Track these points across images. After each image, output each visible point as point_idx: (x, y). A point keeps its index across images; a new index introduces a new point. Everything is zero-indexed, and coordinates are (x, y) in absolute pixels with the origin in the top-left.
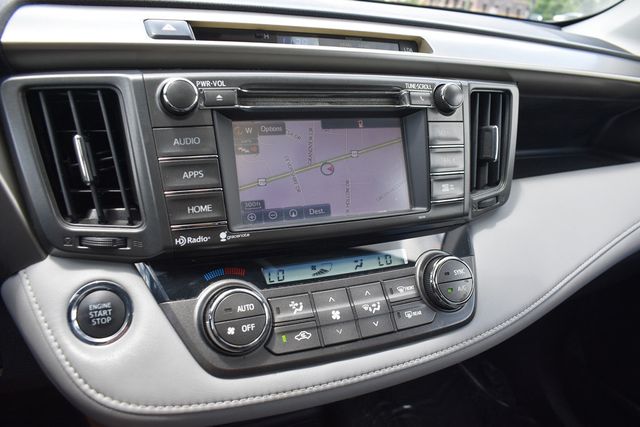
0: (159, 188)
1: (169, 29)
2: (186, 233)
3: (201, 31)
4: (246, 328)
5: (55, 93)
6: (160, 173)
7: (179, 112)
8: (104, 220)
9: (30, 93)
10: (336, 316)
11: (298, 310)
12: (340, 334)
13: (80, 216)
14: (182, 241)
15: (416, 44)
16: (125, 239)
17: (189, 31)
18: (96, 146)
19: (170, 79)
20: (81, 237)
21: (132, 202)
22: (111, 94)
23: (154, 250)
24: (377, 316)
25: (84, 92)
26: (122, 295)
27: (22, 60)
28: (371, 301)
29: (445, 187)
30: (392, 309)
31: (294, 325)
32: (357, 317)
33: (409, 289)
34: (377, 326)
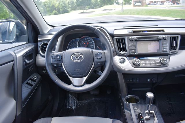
0: (129, 48)
1: (130, 32)
2: (131, 53)
3: (134, 32)
4: (137, 62)
5: (119, 39)
6: (129, 47)
7: (131, 41)
8: (123, 52)
9: (116, 39)
10: (148, 63)
11: (143, 62)
12: (148, 65)
13: (120, 51)
14: (131, 54)
15: (163, 31)
16: (125, 54)
17: (132, 32)
18: (123, 44)
19: (130, 37)
20: (121, 53)
21: (126, 50)
22: (124, 39)
23: (128, 55)
24: (153, 64)
25: (122, 39)
27: (115, 36)
28: (153, 62)
29: (165, 49)
30: (155, 63)
31: (143, 63)
32: (150, 64)
33: (158, 61)
34: (153, 65)
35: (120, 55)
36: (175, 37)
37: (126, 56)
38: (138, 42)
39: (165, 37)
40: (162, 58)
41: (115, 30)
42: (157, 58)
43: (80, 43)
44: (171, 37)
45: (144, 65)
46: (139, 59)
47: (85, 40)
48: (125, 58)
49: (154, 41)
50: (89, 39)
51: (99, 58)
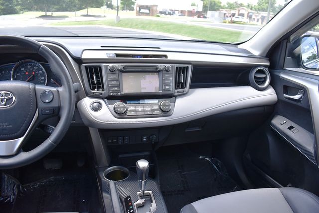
0: (108, 84)
1: (111, 56)
2: (112, 93)
3: (117, 55)
4: (121, 109)
5: (90, 67)
6: (108, 82)
7: (112, 71)
8: (97, 90)
9: (86, 67)
10: (140, 110)
11: (132, 108)
12: (140, 113)
13: (94, 90)
14: (111, 94)
15: (166, 56)
16: (101, 94)
17: (115, 56)
18: (97, 77)
19: (111, 65)
20: (94, 93)
21: (103, 88)
22: (100, 68)
23: (106, 96)
24: (148, 111)
25: (95, 68)
26: (100, 103)
27: (84, 61)
28: (148, 108)
29: (167, 87)
30: (152, 110)
31: (131, 111)
32: (144, 111)
33: (157, 107)
34: (148, 113)
35: (92, 97)
36: (184, 68)
37: (103, 98)
38: (124, 74)
39: (168, 67)
40: (163, 101)
41: (85, 51)
42: (155, 101)
43: (18, 73)
44: (177, 68)
45: (133, 113)
46: (126, 103)
47: (28, 67)
48: (101, 101)
49: (150, 74)
50: (35, 66)
51: (47, 101)
